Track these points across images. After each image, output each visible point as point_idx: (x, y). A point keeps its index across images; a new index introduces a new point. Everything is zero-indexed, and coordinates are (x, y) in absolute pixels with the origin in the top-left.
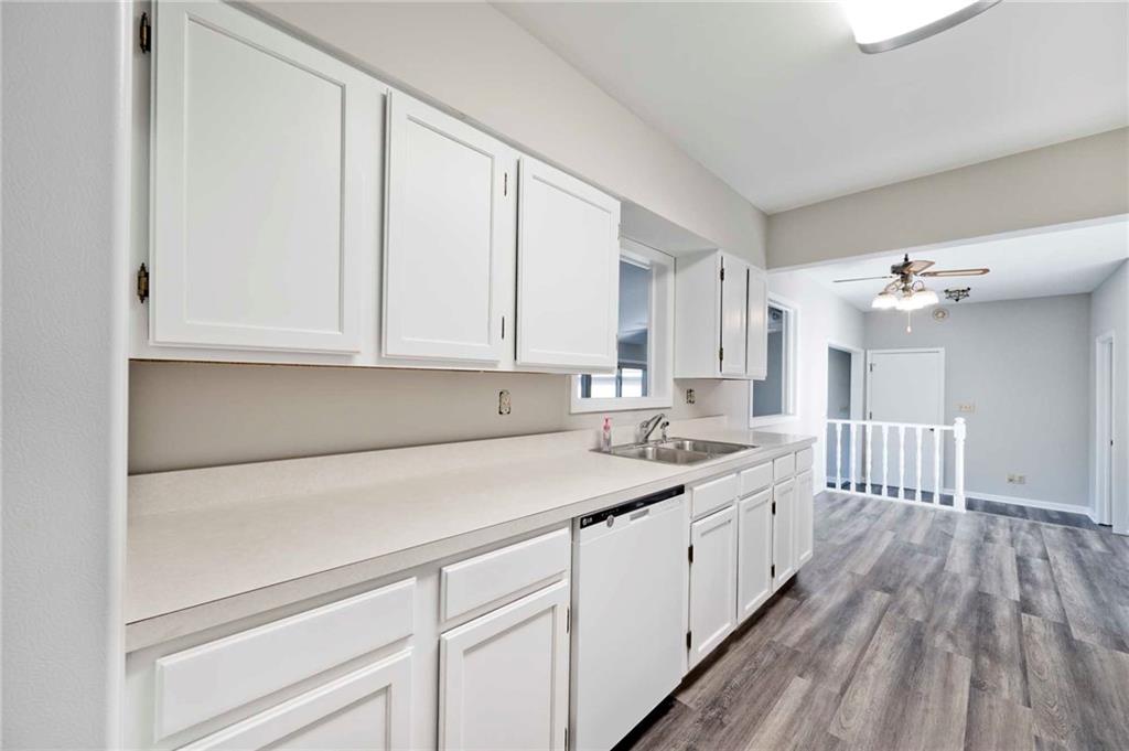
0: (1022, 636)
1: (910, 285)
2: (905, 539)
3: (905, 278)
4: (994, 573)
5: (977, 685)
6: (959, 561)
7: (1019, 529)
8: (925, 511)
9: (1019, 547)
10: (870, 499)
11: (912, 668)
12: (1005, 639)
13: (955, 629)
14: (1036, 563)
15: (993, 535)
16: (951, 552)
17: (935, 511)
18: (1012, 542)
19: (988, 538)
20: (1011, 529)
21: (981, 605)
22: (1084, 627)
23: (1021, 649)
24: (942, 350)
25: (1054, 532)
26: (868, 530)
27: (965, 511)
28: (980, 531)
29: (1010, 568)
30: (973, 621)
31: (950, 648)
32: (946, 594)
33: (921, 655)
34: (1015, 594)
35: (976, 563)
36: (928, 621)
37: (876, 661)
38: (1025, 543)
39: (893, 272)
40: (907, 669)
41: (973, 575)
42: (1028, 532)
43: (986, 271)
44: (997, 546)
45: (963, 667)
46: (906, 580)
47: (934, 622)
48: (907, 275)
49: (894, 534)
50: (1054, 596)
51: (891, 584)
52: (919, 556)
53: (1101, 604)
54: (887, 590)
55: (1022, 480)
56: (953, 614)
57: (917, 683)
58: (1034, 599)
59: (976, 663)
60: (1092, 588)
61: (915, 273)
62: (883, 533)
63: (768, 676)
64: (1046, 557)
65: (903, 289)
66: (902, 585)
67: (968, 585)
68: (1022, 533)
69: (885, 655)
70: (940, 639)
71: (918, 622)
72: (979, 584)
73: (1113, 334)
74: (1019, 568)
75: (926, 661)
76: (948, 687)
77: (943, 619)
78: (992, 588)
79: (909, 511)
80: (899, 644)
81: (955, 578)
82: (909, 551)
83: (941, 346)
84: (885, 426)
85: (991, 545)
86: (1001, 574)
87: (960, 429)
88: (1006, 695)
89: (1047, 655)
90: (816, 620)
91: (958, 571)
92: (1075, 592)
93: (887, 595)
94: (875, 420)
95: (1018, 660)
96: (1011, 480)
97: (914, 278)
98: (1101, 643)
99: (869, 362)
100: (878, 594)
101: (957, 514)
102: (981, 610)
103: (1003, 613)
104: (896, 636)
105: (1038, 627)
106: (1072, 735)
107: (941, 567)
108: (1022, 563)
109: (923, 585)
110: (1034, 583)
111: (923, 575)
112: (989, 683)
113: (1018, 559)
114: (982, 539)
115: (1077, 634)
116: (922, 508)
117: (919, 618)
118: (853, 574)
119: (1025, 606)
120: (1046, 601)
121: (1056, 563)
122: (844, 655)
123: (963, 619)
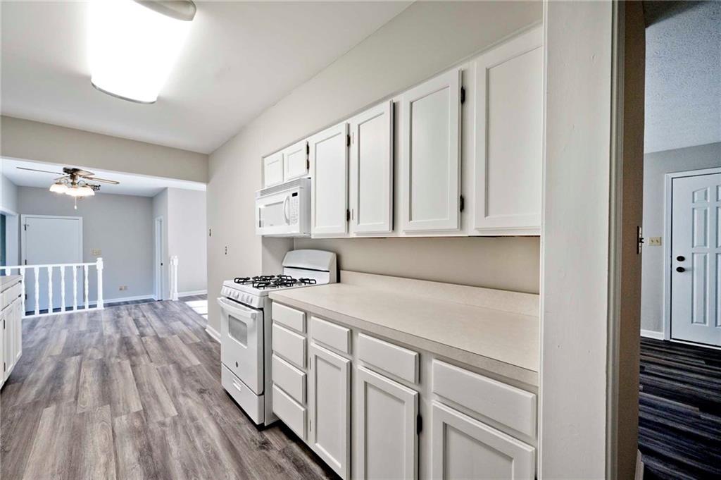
0: (143, 344)
1: (76, 182)
2: (76, 330)
3: (73, 177)
4: (126, 328)
5: (133, 366)
6: (109, 330)
7: (131, 309)
8: (81, 315)
9: (133, 316)
10: (40, 318)
11: (105, 375)
12: (138, 348)
13: (118, 354)
14: (141, 319)
15: (121, 314)
16: (104, 328)
17: (87, 312)
18: (130, 315)
19: (119, 316)
20: (128, 310)
21: (125, 342)
22: (162, 333)
23: (145, 349)
24: (81, 218)
25: (144, 306)
26: (48, 334)
27: (103, 308)
28: (114, 314)
29: (132, 324)
30: (124, 348)
31: (119, 360)
32: (109, 344)
33: (108, 369)
34: (137, 332)
35: (118, 328)
36: (105, 356)
37: (87, 381)
38: (135, 314)
39: (65, 172)
40: (103, 376)
41: (117, 332)
42: (135, 309)
43: (118, 183)
44: (124, 318)
45: (126, 364)
46: (86, 346)
47: (107, 356)
48: (75, 176)
49: (67, 330)
50: (150, 328)
51: (78, 351)
52: (88, 335)
53: (165, 324)
54: (79, 354)
55: (126, 288)
56: (115, 350)
57: (110, 378)
58: (144, 332)
59: (131, 360)
60: (162, 321)
61: (80, 176)
62: (59, 332)
63: (24, 420)
64: (144, 316)
65: (72, 183)
66: (85, 350)
67: (118, 336)
68: (133, 311)
69: (90, 377)
70: (113, 360)
71: (100, 359)
72: (121, 335)
73: (162, 217)
74: (136, 324)
75: (110, 369)
76: (123, 372)
77: (111, 353)
78: (128, 334)
79: (70, 317)
80: (95, 370)
81: (110, 337)
82: (81, 334)
83: (80, 216)
84: (36, 268)
85: (121, 319)
86: (129, 328)
87: (100, 264)
88: (144, 363)
89: (153, 346)
90: (39, 386)
91: (110, 333)
92: (157, 324)
93: (79, 356)
94: (29, 264)
95: (145, 352)
96: (121, 289)
97: (79, 179)
98: (169, 335)
99: (23, 223)
100: (74, 358)
101: (100, 311)
102: (126, 344)
103: (135, 340)
104: (92, 369)
105: (148, 339)
106: (166, 362)
107: (102, 335)
108: (136, 321)
109: (96, 345)
110: (143, 326)
111: (94, 341)
112: (138, 363)
113: (134, 320)
114: (116, 317)
115: (160, 336)
116: (78, 313)
117: (100, 357)
118: (51, 356)
119: (142, 335)
120: (149, 331)
121: (149, 317)
122: (68, 388)
123: (120, 350)
